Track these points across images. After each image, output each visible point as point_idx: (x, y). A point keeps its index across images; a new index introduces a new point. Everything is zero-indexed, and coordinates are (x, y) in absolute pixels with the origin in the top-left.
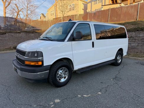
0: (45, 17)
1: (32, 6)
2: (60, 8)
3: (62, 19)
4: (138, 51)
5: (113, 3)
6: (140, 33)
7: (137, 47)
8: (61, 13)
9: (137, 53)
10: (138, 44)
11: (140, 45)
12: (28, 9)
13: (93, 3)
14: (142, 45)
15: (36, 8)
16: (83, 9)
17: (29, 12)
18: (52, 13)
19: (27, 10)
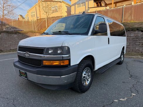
0: (23, 18)
1: (10, 6)
2: (44, 8)
3: (46, 20)
4: (130, 50)
5: (98, 6)
6: (131, 33)
7: (129, 46)
8: (45, 13)
9: (129, 52)
10: (130, 43)
11: (131, 44)
12: (4, 8)
13: (76, 5)
14: (133, 44)
15: (13, 8)
16: (66, 12)
17: (6, 12)
18: (33, 14)
19: (3, 10)
